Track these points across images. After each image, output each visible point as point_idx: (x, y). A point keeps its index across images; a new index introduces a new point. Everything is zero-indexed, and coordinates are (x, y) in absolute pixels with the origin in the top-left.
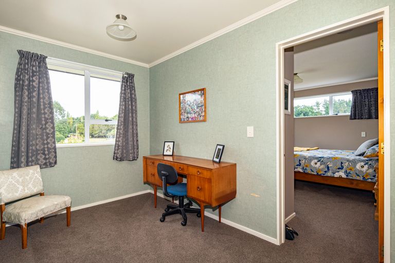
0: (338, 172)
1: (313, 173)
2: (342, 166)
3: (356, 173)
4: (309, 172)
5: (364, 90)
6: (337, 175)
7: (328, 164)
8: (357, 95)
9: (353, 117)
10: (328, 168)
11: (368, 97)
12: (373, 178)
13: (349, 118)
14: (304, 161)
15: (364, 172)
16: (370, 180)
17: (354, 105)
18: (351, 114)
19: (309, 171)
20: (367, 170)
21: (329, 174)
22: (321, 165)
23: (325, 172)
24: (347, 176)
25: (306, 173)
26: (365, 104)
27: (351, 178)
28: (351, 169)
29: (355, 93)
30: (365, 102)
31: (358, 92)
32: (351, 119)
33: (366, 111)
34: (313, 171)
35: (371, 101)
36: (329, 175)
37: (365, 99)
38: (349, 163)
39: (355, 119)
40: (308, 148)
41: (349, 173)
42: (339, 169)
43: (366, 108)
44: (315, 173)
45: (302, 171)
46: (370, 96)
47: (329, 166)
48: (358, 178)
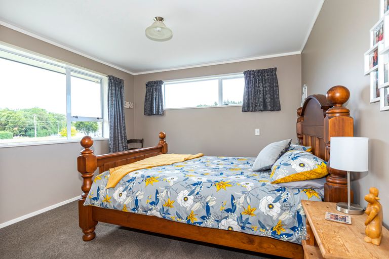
0: (226, 218)
1: (179, 220)
2: (233, 204)
3: (260, 222)
4: (174, 219)
5: (259, 71)
6: (224, 225)
7: (208, 199)
8: (250, 77)
9: (246, 108)
10: (208, 208)
11: (262, 81)
12: (292, 232)
13: (241, 109)
14: (165, 192)
15: (274, 218)
16: (285, 238)
17: (247, 92)
18: (244, 104)
19: (173, 217)
20: (280, 215)
21: (210, 223)
22: (195, 202)
23: (203, 218)
24: (243, 228)
25: (168, 221)
26: (260, 91)
27: (250, 232)
28: (249, 213)
29: (248, 74)
30: (259, 87)
31: (252, 73)
32: (244, 111)
33: (261, 100)
34: (180, 217)
35: (266, 87)
36: (211, 226)
37: (259, 83)
38: (245, 198)
39: (248, 111)
40: (187, 156)
41: (248, 222)
42: (228, 211)
43: (260, 96)
44: (184, 221)
45: (160, 216)
46: (265, 80)
47: (210, 204)
48: (263, 233)
